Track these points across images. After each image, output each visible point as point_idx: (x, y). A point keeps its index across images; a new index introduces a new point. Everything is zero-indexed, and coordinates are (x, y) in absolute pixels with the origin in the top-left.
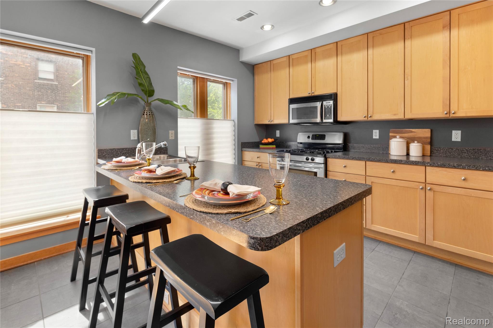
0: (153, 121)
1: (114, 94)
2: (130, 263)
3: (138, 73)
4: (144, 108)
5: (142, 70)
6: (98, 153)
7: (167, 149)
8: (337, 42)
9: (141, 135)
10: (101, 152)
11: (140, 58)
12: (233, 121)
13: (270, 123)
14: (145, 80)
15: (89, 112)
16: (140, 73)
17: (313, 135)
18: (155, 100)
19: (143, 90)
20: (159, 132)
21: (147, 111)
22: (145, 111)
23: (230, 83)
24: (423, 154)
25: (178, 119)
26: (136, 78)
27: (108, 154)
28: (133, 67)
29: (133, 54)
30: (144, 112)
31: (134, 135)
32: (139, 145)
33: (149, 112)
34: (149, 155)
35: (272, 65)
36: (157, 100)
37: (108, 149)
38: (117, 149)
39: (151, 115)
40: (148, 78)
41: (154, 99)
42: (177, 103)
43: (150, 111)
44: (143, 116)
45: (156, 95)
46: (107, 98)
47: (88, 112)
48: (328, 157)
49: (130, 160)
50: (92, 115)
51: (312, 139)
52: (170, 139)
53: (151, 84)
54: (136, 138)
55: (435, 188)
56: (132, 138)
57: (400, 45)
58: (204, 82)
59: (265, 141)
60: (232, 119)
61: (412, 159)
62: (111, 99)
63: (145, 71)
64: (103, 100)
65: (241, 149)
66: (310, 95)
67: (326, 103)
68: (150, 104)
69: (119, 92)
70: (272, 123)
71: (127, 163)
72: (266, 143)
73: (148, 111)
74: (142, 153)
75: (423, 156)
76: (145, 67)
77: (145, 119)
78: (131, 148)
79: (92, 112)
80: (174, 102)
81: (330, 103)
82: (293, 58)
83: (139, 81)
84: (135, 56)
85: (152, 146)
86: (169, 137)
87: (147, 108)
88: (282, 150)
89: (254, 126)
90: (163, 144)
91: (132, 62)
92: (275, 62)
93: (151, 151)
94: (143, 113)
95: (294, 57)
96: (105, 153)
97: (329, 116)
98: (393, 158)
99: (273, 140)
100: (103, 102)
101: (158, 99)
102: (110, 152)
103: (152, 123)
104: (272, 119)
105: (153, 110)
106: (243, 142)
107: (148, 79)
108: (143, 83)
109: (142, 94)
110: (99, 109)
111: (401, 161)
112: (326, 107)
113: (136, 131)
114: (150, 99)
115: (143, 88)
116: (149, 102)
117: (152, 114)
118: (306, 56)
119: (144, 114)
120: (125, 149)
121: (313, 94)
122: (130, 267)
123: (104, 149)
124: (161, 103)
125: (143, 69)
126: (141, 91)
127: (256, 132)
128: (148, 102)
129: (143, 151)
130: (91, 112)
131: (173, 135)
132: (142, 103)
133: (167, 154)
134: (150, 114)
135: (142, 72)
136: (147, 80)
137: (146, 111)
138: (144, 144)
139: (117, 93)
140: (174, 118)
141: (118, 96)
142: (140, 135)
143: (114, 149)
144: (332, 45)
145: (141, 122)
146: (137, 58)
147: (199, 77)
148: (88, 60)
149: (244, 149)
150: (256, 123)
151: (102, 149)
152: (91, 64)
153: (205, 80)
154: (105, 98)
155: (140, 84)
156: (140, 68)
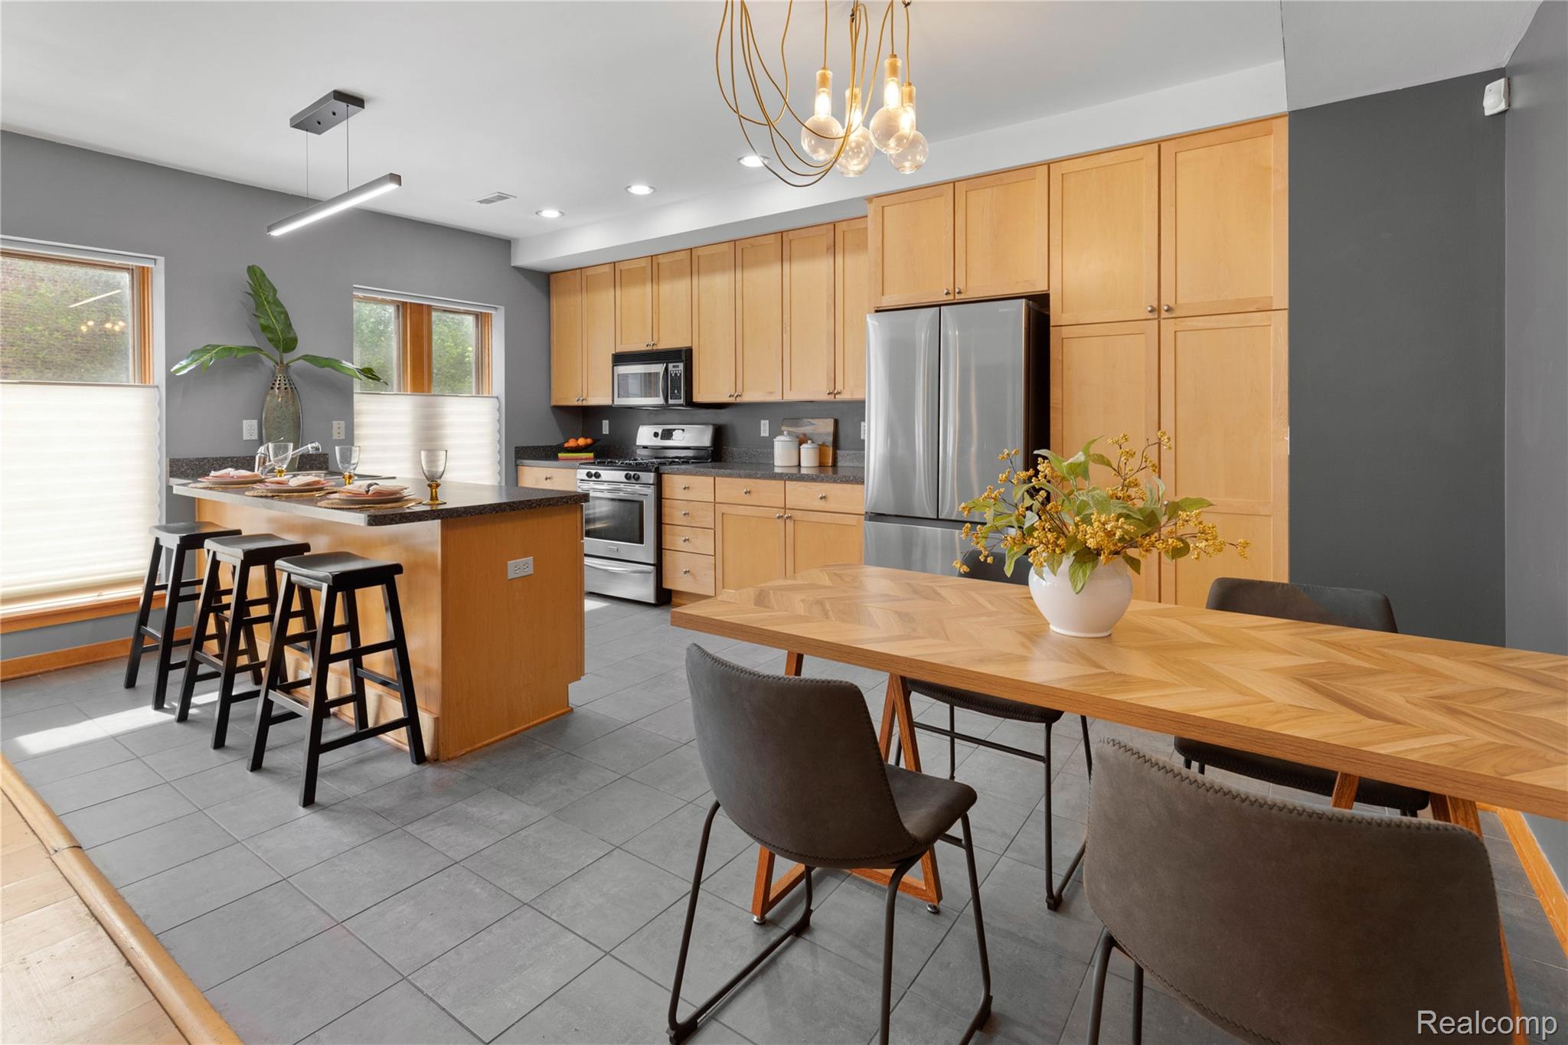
0: (294, 402)
1: (206, 350)
2: (242, 645)
3: (259, 306)
4: (274, 375)
5: (270, 299)
6: (170, 466)
7: (327, 459)
8: (691, 249)
9: (266, 429)
10: (177, 465)
11: (264, 275)
12: (496, 399)
13: (580, 403)
14: (275, 318)
15: (147, 384)
16: (264, 305)
17: (663, 430)
18: (298, 359)
19: (270, 340)
20: (308, 423)
21: (280, 380)
22: (276, 381)
23: (491, 314)
24: (820, 463)
25: (355, 396)
26: (255, 315)
27: (192, 469)
28: (250, 294)
29: (249, 267)
30: (274, 384)
31: (249, 429)
32: (262, 449)
33: (285, 384)
34: (280, 464)
35: (584, 278)
36: (304, 359)
37: (191, 457)
38: (212, 459)
39: (289, 389)
40: (281, 313)
41: (296, 357)
42: (351, 365)
43: (287, 382)
44: (271, 391)
45: (301, 349)
46: (191, 358)
47: (145, 383)
48: (661, 472)
49: (244, 473)
50: (156, 389)
51: (661, 439)
52: (336, 440)
53: (290, 325)
54: (255, 437)
55: (798, 515)
56: (246, 437)
57: (775, 270)
58: (421, 313)
59: (572, 443)
60: (494, 395)
61: (804, 471)
62: (202, 359)
63: (277, 299)
64: (184, 363)
65: (516, 461)
66: (649, 348)
67: (674, 367)
68: (287, 366)
69: (219, 346)
70: (585, 403)
71: (238, 477)
72: (571, 447)
73: (282, 380)
74: (267, 464)
75: (820, 466)
76: (275, 291)
77: (277, 397)
78: (243, 457)
79: (156, 384)
80: (344, 362)
81: (678, 366)
82: (623, 269)
83: (262, 321)
84: (251, 270)
85: (286, 449)
86: (332, 435)
87: (279, 376)
88: (602, 461)
89: (550, 410)
90: (312, 448)
91: (248, 285)
92: (590, 272)
93: (286, 459)
94: (271, 385)
95: (624, 266)
96: (185, 467)
97: (678, 392)
98: (777, 470)
99: (589, 441)
100: (184, 367)
101: (305, 357)
102: (195, 464)
103: (290, 406)
104: (584, 397)
105: (295, 378)
106: (519, 446)
107: (283, 316)
108: (272, 326)
109: (269, 347)
110: (172, 380)
111: (792, 474)
112: (673, 375)
113: (255, 422)
114: (287, 357)
115: (270, 336)
116: (285, 363)
117: (291, 389)
118: (643, 269)
119: (272, 388)
120: (229, 460)
121: (655, 348)
122: (243, 652)
123: (184, 459)
124: (309, 364)
125: (271, 294)
126: (267, 340)
127: (555, 422)
128: (282, 362)
129: (270, 461)
130: (151, 384)
131: (343, 431)
132: (270, 364)
133: (327, 469)
134: (286, 388)
135: (268, 302)
136: (280, 317)
137: (278, 382)
138: (271, 445)
139: (214, 347)
140: (346, 396)
141: (216, 353)
142: (264, 431)
143: (204, 458)
144: (684, 252)
145: (266, 404)
146: (258, 275)
147: (411, 303)
148: (146, 275)
149: (519, 461)
150: (553, 403)
151: (178, 458)
152: (152, 286)
153: (425, 310)
154: (188, 358)
155: (265, 328)
156: (264, 294)
